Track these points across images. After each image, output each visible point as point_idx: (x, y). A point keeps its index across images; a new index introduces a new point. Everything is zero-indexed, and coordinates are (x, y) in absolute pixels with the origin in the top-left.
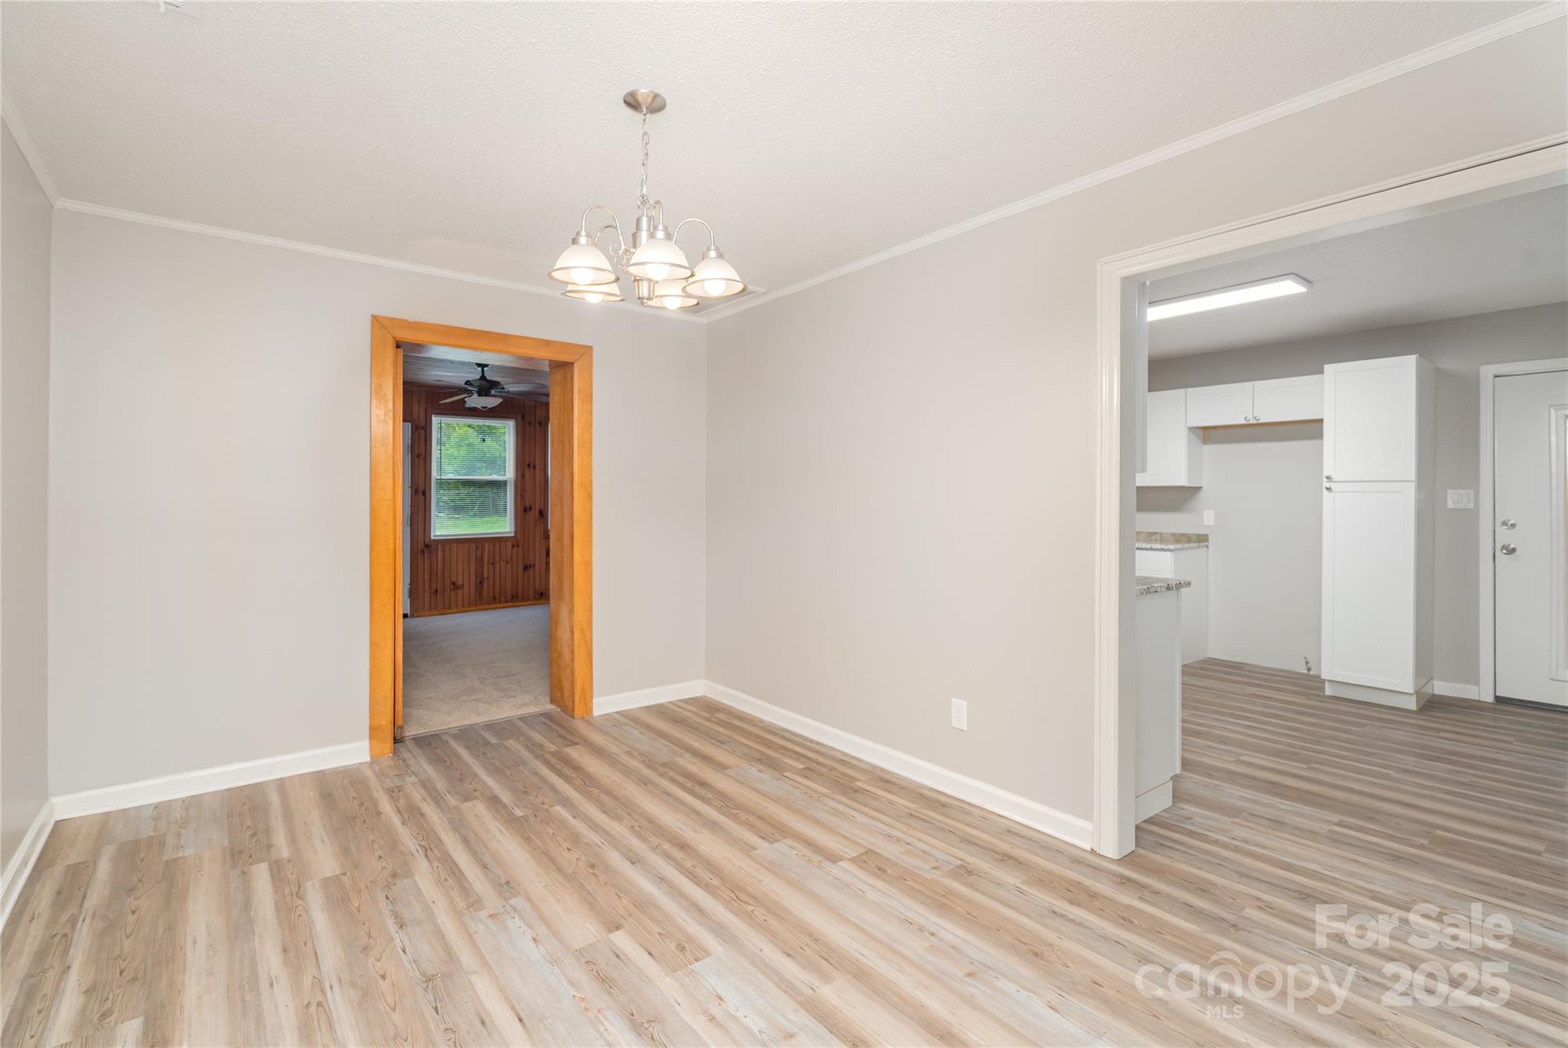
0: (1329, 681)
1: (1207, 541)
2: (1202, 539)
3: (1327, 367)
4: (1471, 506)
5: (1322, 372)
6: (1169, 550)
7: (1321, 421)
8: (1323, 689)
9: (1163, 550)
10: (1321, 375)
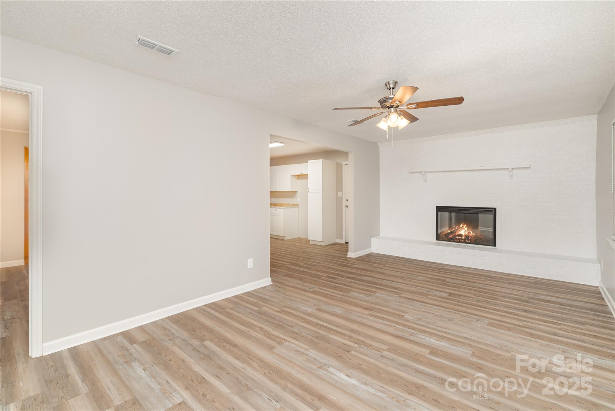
0: (311, 240)
1: (298, 206)
2: (297, 205)
3: (309, 161)
4: (342, 196)
5: (308, 162)
6: (282, 208)
7: (308, 175)
8: (310, 242)
9: (281, 208)
10: (307, 163)
